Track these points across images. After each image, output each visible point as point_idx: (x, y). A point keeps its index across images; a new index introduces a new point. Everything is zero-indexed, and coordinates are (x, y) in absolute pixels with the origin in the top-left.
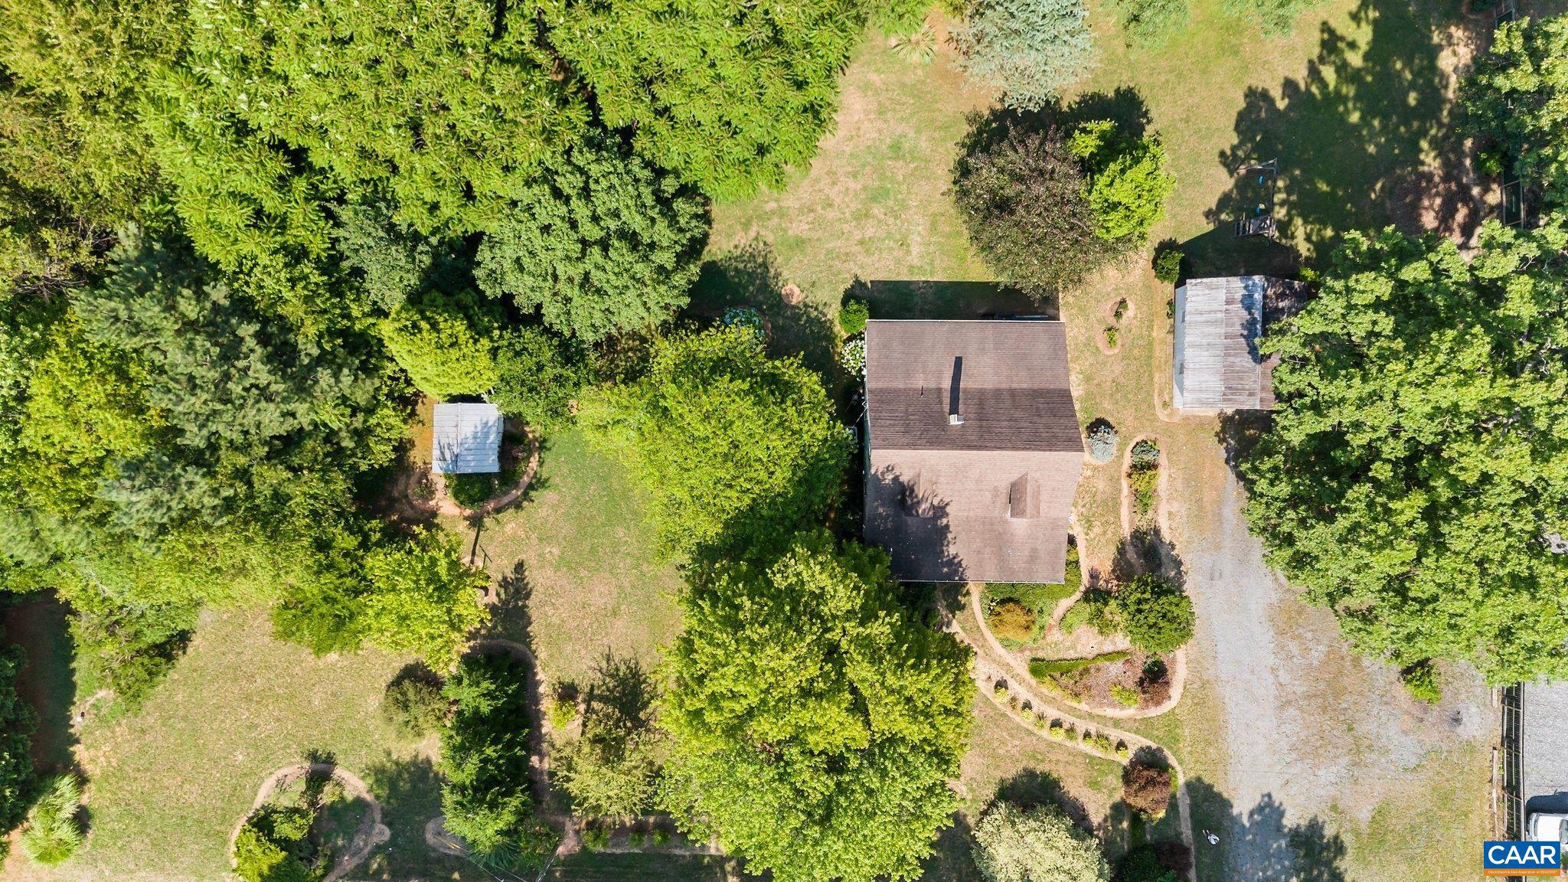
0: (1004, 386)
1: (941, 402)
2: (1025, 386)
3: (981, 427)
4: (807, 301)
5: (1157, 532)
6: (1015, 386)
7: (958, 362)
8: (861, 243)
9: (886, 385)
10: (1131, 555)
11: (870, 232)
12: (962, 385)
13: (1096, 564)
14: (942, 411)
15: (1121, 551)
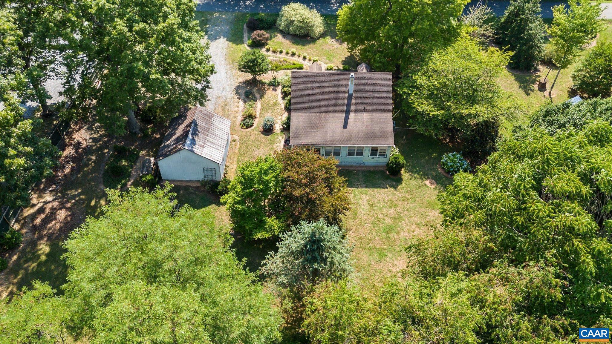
0: (324, 114)
1: (356, 103)
2: (313, 114)
3: (338, 88)
4: (420, 181)
5: (245, 102)
6: (318, 114)
7: (345, 126)
8: (396, 206)
9: (382, 115)
10: (258, 96)
11: (392, 210)
12: (344, 115)
13: (273, 93)
14: (356, 97)
15: (262, 97)
